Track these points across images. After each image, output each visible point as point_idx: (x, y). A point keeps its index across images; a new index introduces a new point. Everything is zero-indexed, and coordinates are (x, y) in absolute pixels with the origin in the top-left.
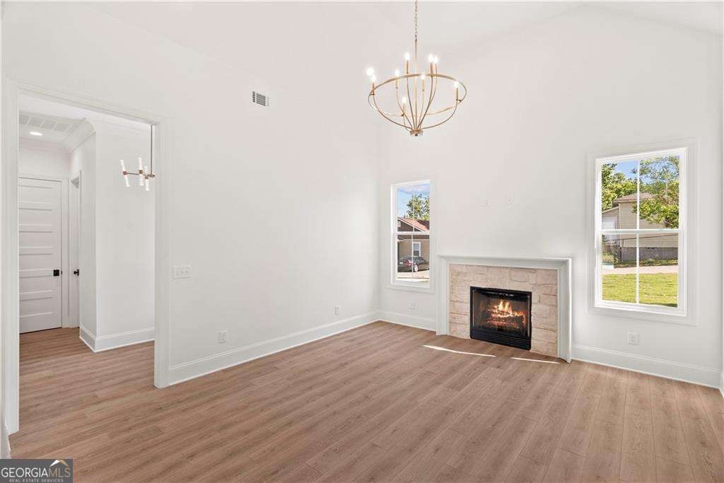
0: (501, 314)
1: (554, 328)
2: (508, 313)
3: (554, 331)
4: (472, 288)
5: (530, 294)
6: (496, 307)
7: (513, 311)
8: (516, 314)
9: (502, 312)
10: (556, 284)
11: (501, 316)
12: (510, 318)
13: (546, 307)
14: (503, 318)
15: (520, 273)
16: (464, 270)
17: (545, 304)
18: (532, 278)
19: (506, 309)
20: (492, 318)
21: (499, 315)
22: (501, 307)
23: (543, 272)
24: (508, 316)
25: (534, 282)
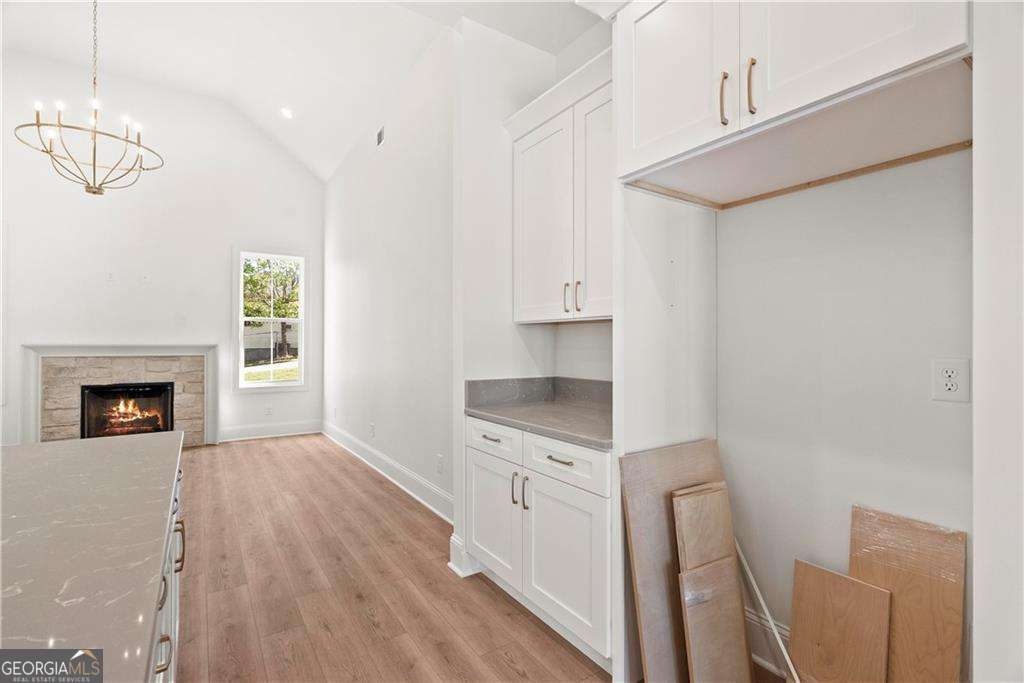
0: (124, 418)
1: (201, 416)
2: (134, 415)
3: (200, 418)
4: (84, 388)
5: (172, 384)
6: (115, 409)
7: (141, 411)
8: (147, 414)
9: (126, 415)
10: (203, 371)
11: (125, 420)
12: (138, 420)
13: (190, 396)
14: (128, 423)
15: (160, 363)
16: (72, 364)
17: (190, 393)
18: (175, 367)
19: (130, 409)
20: (112, 425)
21: (121, 419)
22: (122, 408)
23: (189, 359)
24: (134, 418)
25: (178, 371)
